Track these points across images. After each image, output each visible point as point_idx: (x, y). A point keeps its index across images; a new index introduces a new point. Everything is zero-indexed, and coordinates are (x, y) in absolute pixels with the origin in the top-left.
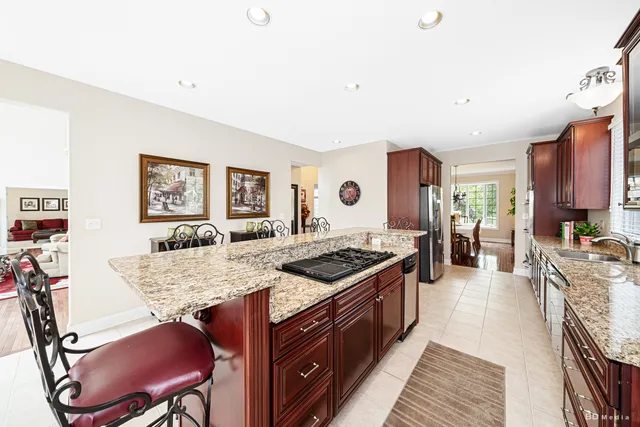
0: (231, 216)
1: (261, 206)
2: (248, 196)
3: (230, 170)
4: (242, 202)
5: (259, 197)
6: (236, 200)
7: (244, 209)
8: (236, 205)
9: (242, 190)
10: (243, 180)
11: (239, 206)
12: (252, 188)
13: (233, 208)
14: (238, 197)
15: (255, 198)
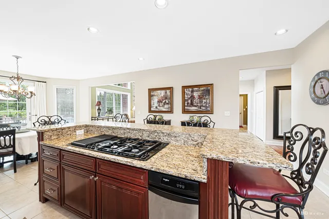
0: (185, 111)
1: (206, 107)
2: (196, 100)
3: (184, 87)
4: (192, 104)
5: (204, 101)
6: (188, 103)
7: (193, 109)
8: (188, 106)
9: (192, 97)
10: (192, 92)
11: (190, 107)
12: (199, 96)
13: (186, 108)
14: (189, 101)
15: (201, 102)
